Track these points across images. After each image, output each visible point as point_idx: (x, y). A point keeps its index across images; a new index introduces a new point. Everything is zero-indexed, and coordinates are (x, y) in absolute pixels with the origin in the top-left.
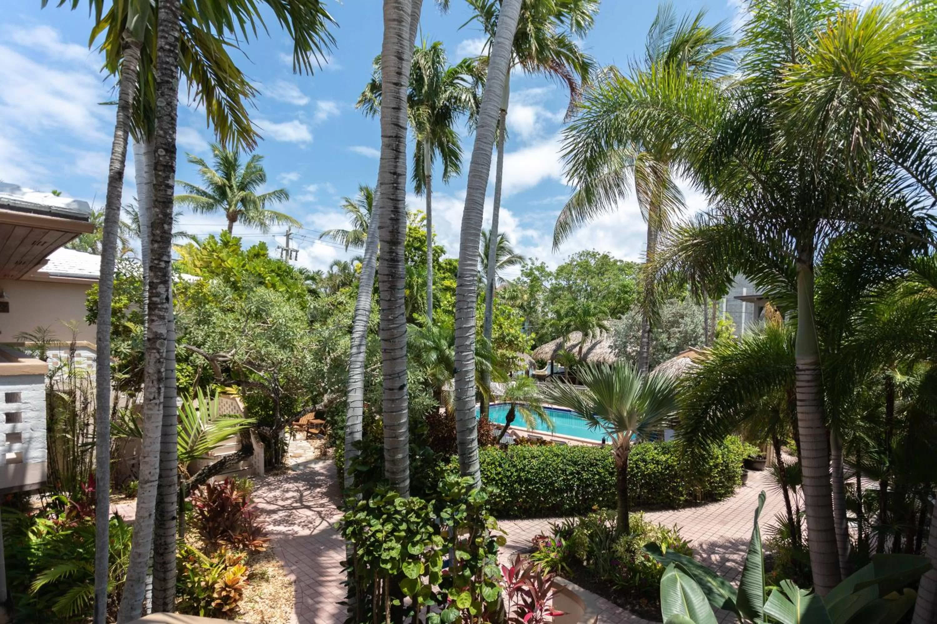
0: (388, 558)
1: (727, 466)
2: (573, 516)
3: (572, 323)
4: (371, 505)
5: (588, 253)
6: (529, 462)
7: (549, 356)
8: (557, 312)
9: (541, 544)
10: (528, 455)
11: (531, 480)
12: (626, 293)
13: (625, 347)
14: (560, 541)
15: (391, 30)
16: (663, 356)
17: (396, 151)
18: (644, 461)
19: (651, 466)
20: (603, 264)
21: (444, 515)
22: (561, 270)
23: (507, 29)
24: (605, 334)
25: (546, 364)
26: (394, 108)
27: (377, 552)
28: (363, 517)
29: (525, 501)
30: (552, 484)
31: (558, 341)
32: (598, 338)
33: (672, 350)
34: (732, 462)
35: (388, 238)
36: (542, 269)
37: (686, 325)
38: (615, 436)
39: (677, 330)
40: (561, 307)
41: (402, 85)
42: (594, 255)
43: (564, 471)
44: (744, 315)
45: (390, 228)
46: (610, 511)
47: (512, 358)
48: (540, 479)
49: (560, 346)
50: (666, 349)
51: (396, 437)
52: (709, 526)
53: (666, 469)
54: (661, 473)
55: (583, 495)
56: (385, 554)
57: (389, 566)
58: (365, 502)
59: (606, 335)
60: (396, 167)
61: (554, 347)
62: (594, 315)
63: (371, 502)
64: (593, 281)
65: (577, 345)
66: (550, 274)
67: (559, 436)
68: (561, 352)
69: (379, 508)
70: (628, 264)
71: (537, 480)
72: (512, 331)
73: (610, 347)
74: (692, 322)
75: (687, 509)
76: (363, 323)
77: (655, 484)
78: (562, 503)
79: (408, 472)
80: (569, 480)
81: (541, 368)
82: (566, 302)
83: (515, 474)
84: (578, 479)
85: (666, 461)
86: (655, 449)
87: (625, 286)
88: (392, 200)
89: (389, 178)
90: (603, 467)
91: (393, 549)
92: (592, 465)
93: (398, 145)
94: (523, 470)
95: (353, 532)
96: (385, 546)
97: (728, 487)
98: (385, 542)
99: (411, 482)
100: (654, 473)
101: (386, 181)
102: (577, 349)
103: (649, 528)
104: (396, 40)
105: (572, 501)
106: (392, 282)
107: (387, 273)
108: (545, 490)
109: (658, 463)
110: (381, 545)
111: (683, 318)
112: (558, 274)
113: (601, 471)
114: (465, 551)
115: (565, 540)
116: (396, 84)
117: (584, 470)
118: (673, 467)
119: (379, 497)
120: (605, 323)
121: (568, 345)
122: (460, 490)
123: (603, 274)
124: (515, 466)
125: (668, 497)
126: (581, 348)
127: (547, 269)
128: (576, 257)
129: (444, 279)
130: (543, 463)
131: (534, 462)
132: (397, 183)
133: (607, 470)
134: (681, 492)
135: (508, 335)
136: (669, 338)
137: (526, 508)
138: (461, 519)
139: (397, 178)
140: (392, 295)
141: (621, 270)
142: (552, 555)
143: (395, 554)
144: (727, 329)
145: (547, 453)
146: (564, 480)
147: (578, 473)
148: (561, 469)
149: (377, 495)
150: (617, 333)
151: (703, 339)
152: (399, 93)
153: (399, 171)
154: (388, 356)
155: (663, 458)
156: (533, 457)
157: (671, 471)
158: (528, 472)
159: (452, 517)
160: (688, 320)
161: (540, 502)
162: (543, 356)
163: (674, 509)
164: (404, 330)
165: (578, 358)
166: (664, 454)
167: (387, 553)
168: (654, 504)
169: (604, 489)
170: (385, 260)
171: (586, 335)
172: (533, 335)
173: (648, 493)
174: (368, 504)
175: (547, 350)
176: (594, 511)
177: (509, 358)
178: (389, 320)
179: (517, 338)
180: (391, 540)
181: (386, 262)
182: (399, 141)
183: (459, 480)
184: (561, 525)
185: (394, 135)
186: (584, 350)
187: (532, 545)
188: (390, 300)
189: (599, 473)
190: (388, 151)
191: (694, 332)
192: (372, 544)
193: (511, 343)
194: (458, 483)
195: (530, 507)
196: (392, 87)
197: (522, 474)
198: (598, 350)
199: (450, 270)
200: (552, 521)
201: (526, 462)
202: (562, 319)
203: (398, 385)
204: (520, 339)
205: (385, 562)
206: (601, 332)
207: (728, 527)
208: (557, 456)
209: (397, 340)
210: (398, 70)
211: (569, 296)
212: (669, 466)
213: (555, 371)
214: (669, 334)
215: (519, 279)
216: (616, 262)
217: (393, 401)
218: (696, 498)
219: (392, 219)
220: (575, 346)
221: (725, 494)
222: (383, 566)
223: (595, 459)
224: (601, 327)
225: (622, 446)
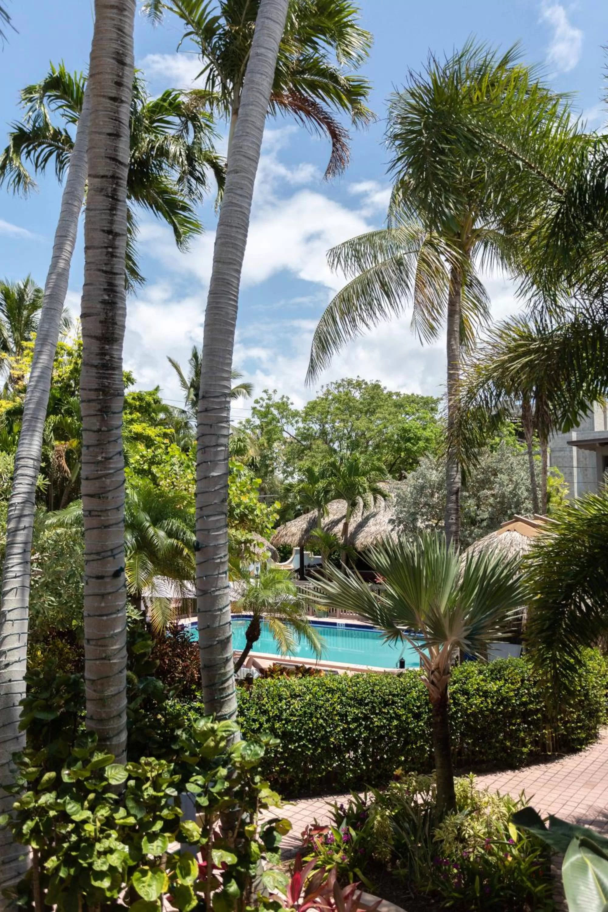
0: (105, 868)
1: (586, 695)
2: (363, 789)
3: (333, 487)
4: (66, 779)
5: (350, 383)
6: (288, 704)
7: (297, 538)
8: (309, 472)
9: (317, 840)
10: (286, 693)
11: (291, 733)
12: (409, 440)
13: (415, 520)
14: (347, 833)
15: (109, 22)
16: (472, 532)
17: (113, 198)
18: (465, 692)
19: (477, 701)
20: (373, 398)
21: (191, 787)
22: (312, 407)
23: (269, 36)
24: (382, 502)
25: (290, 553)
26: (110, 134)
27: (85, 859)
28: (51, 801)
29: (283, 771)
30: (326, 738)
31: (310, 515)
32: (372, 509)
33: (485, 524)
34: (594, 687)
35: (98, 332)
36: (283, 406)
37: (501, 485)
38: (426, 652)
39: (489, 493)
40: (314, 463)
41: (122, 102)
42: (359, 385)
43: (343, 716)
44: (575, 470)
45: (102, 317)
46: (421, 777)
47: (245, 542)
48: (306, 731)
49: (314, 523)
50: (473, 522)
51: (107, 658)
52: (570, 792)
53: (499, 703)
54: (491, 711)
55: (373, 756)
56: (100, 861)
57: (106, 883)
58: (53, 774)
59: (383, 504)
60: (112, 222)
61: (305, 526)
62: (364, 474)
63: (65, 772)
64: (357, 423)
65: (339, 521)
66: (296, 414)
67: (325, 663)
68: (316, 532)
69: (79, 784)
70: (408, 397)
71: (302, 734)
72: (245, 499)
73: (391, 521)
74: (511, 480)
75: (533, 768)
76: (28, 480)
77: (483, 729)
78: (342, 770)
79: (124, 719)
80: (352, 731)
81: (284, 559)
82: (320, 456)
83: (266, 726)
84: (366, 728)
85: (499, 690)
86: (480, 672)
87: (405, 430)
88: (106, 272)
89: (101, 238)
90: (404, 707)
91: (111, 851)
92: (386, 704)
93: (115, 190)
94: (278, 718)
95: (35, 831)
96: (99, 847)
97: (590, 729)
98: (99, 840)
99: (129, 737)
100: (481, 711)
101: (96, 244)
102: (341, 526)
103: (486, 799)
104: (115, 36)
105: (357, 764)
106: (105, 401)
107: (96, 386)
108: (315, 750)
109: (486, 694)
110: (92, 846)
111: (495, 475)
112: (307, 414)
113: (401, 712)
114: (227, 849)
115: (355, 829)
116: (114, 99)
117: (374, 713)
118: (509, 699)
119: (79, 764)
120: (381, 485)
121: (325, 521)
122: (217, 743)
123: (373, 413)
124: (265, 712)
125: (504, 749)
126: (346, 525)
127: (290, 407)
128: (332, 388)
129: (131, 421)
130: (310, 704)
131: (296, 704)
132: (114, 247)
133: (410, 711)
134: (523, 740)
135: (238, 505)
136: (478, 506)
137: (284, 781)
138: (219, 793)
139: (114, 239)
140: (103, 421)
141: (399, 406)
142: (337, 857)
143: (114, 860)
144: (558, 491)
145: (316, 689)
146: (343, 731)
147: (366, 718)
148: (338, 714)
149: (76, 760)
150: (401, 499)
151: (528, 504)
152: (117, 112)
153: (117, 228)
154: (95, 522)
155: (493, 686)
156: (294, 696)
157: (506, 707)
158: (288, 721)
159: (206, 791)
160: (503, 477)
161: (306, 771)
162: (288, 540)
163: (513, 767)
164: (121, 479)
165: (342, 541)
166: (493, 680)
167: (103, 859)
168: (483, 762)
169: (406, 743)
170: (93, 366)
171: (353, 505)
172: (278, 505)
173: (474, 744)
174: (59, 777)
175: (294, 529)
176: (398, 779)
177: (240, 543)
178: (99, 462)
179: (252, 511)
180: (108, 837)
181: (94, 370)
182: (117, 184)
183: (216, 726)
184: (346, 807)
185: (110, 174)
186: (351, 528)
187: (299, 843)
188: (99, 431)
189: (398, 717)
190: (100, 198)
191: (515, 495)
192: (75, 846)
193: (243, 518)
194: (213, 731)
195: (292, 781)
196: (108, 103)
197: (277, 725)
198: (371, 528)
199: (140, 409)
200: (330, 799)
201: (283, 703)
202: (317, 481)
203: (111, 569)
204: (257, 512)
205: (100, 875)
206: (375, 499)
207: (598, 790)
208: (331, 691)
209: (110, 495)
210: (116, 79)
211: (324, 447)
212: (503, 699)
213: (306, 563)
214: (479, 499)
215: (248, 421)
216: (390, 394)
217: (103, 596)
218: (544, 747)
219: (104, 302)
220: (336, 523)
221: (586, 739)
222: (97, 884)
223: (391, 694)
224: (376, 491)
225: (437, 668)
